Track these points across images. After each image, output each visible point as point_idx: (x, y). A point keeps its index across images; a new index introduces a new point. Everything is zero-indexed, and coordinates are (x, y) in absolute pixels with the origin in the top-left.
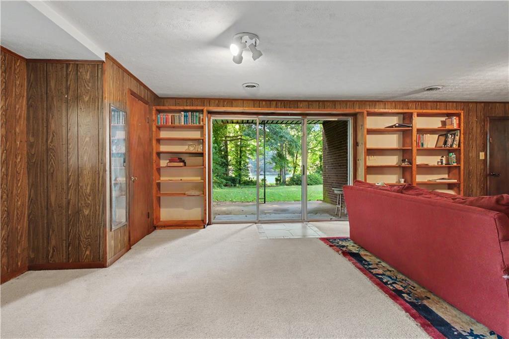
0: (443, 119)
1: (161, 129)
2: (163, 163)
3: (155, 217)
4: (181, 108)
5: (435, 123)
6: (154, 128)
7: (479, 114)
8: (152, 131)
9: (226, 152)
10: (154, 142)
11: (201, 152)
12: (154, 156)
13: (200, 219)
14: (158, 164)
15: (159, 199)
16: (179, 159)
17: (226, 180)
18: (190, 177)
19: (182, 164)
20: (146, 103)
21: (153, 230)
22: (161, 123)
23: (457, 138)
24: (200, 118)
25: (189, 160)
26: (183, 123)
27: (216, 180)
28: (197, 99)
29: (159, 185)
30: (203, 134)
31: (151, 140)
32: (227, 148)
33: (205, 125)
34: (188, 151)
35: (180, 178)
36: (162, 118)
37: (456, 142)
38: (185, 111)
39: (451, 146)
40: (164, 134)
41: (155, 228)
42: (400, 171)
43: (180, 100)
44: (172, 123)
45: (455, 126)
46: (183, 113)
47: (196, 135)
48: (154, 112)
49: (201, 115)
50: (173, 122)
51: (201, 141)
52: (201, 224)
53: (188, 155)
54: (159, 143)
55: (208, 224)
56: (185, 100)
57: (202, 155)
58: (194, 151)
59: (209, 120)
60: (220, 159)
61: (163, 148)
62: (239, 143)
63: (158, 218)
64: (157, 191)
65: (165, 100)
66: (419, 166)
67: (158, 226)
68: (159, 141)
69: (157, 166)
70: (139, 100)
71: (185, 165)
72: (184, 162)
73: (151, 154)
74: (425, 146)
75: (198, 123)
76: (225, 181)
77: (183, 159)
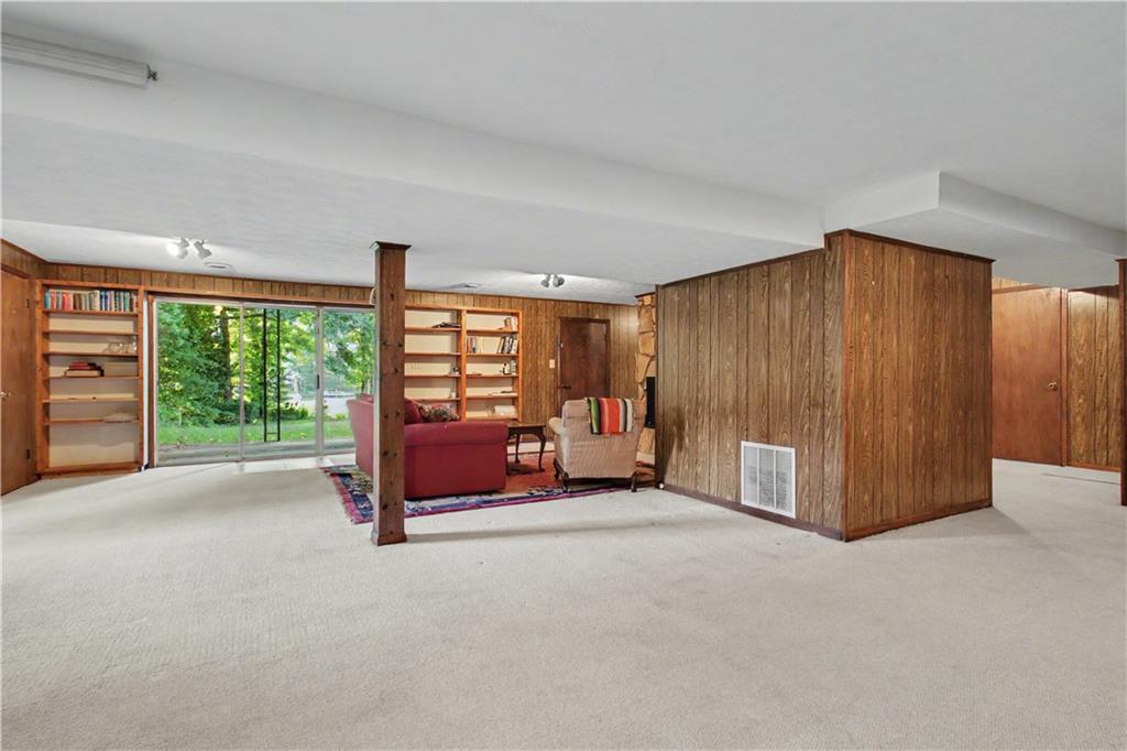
0: (505, 317)
1: (51, 315)
2: (56, 371)
3: (38, 457)
4: (95, 285)
5: (496, 323)
6: (39, 313)
7: (549, 314)
8: (35, 320)
9: (226, 343)
10: (38, 337)
11: (135, 354)
12: (39, 360)
13: (132, 460)
14: (46, 373)
15: (46, 430)
16: (90, 364)
17: (223, 408)
18: (112, 393)
19: (96, 373)
20: (24, 276)
21: (37, 481)
22: (52, 306)
23: (516, 342)
24: (131, 301)
25: (109, 367)
26: (97, 309)
27: (193, 408)
28: (128, 269)
29: (46, 406)
30: (137, 326)
31: (32, 332)
32: (226, 334)
33: (142, 313)
34: (108, 353)
35: (90, 396)
36: (53, 297)
37: (514, 348)
38: (101, 289)
39: (509, 352)
40: (56, 324)
41: (39, 477)
42: (453, 383)
43: (93, 270)
44: (75, 307)
45: (515, 329)
46: (98, 292)
47: (126, 327)
48: (38, 289)
49: (134, 297)
50: (78, 305)
51: (134, 337)
52: (134, 466)
53: (107, 358)
54: (48, 338)
55: (147, 467)
56: (102, 270)
57: (135, 358)
58: (121, 353)
59: (150, 305)
60: (202, 361)
61: (55, 347)
62: (261, 324)
63: (45, 462)
64: (44, 417)
65: (60, 268)
66: (468, 377)
67: (45, 474)
68: (46, 335)
69: (43, 375)
70: (13, 274)
71: (102, 374)
72: (99, 369)
73: (32, 356)
74: (478, 352)
75: (128, 310)
76: (216, 413)
77: (98, 364)
